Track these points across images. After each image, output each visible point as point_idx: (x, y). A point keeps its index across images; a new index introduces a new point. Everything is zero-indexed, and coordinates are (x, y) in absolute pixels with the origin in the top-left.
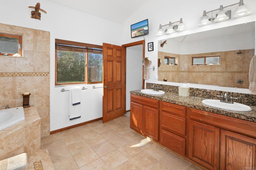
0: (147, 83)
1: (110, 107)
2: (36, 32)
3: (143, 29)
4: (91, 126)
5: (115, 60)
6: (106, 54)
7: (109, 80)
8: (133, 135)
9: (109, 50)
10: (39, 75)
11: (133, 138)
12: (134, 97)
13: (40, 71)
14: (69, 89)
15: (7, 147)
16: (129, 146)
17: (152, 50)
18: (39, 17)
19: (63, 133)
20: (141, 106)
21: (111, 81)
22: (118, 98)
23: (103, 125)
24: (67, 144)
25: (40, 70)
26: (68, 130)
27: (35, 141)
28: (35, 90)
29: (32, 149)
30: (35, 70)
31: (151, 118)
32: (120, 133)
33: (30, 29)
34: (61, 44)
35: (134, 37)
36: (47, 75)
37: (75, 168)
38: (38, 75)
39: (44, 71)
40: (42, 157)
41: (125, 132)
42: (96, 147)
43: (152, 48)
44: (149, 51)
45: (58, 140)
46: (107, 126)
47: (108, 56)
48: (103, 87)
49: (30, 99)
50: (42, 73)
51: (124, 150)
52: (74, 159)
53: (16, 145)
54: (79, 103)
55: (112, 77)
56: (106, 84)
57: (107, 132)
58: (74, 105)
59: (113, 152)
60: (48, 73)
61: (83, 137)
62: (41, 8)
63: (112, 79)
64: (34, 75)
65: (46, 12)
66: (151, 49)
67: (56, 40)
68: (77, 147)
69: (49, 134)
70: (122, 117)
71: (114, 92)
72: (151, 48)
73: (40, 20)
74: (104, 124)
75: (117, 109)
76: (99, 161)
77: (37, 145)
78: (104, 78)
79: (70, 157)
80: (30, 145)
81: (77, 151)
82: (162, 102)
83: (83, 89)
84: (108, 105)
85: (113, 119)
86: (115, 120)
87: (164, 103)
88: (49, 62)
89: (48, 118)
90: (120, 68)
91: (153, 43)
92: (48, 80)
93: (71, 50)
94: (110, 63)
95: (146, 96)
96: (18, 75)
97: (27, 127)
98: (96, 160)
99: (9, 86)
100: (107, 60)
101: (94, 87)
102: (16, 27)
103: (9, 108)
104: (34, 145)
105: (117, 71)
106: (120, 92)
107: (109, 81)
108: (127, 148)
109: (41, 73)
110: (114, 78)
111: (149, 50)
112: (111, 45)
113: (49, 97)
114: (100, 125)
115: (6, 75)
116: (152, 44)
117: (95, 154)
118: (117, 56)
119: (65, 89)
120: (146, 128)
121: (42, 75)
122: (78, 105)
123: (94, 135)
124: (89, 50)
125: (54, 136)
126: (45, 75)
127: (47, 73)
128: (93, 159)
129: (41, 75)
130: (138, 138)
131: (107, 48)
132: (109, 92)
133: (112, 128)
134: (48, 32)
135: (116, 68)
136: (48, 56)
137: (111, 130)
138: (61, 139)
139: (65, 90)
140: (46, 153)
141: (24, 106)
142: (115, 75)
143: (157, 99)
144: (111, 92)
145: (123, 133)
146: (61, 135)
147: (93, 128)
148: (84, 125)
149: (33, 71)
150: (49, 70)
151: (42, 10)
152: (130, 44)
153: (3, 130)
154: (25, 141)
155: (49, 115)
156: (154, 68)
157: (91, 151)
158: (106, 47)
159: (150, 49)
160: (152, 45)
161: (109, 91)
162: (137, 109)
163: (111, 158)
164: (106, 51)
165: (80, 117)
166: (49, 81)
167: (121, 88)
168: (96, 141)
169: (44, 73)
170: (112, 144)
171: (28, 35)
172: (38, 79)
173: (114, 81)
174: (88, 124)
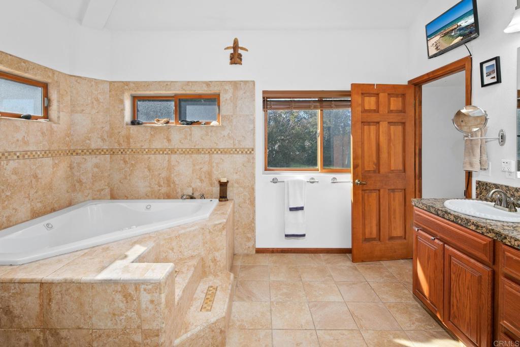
0: (478, 183)
1: (372, 229)
2: (235, 84)
3: (456, 26)
4: (325, 260)
5: (386, 121)
6: (360, 109)
7: (370, 166)
8: (419, 316)
9: (367, 99)
10: (240, 152)
11: (413, 324)
12: (421, 216)
13: (241, 147)
14: (285, 180)
15: (179, 250)
16: (394, 338)
17: (495, 80)
18: (239, 60)
19: (275, 257)
20: (438, 244)
21: (373, 169)
22: (395, 211)
23: (352, 266)
24: (272, 278)
25: (241, 145)
26: (284, 254)
27: (217, 254)
28: (235, 177)
29: (211, 264)
30: (234, 145)
31: (468, 289)
32: (383, 298)
33: (229, 81)
34: (272, 98)
35: (435, 56)
36: (250, 152)
37: (265, 325)
38: (238, 152)
39: (247, 147)
40: (221, 282)
41: (399, 300)
42: (316, 306)
43: (495, 75)
44: (483, 85)
45: (263, 265)
46: (359, 270)
47: (364, 111)
48: (352, 181)
49: (228, 188)
50: (244, 149)
51: (376, 340)
52: (271, 310)
53: (190, 252)
54: (302, 208)
55: (375, 161)
56: (360, 176)
57: (354, 284)
58: (291, 209)
59: (346, 333)
60: (253, 150)
61: (302, 276)
62: (240, 45)
63: (378, 164)
64: (234, 153)
65: (247, 50)
66: (492, 78)
67: (264, 92)
68: (285, 291)
69: (255, 252)
70: (406, 260)
71: (381, 196)
72: (492, 76)
73: (241, 64)
74: (355, 264)
75: (391, 238)
76: (311, 335)
77: (219, 261)
78: (353, 163)
79: (266, 302)
80: (210, 258)
81: (281, 297)
82: (504, 246)
83: (311, 182)
84: (364, 225)
85: (380, 258)
86: (385, 264)
87: (509, 252)
88: (253, 131)
89: (253, 225)
90: (401, 139)
91: (497, 59)
92: (252, 161)
93: (289, 108)
94: (369, 129)
95: (452, 218)
96: (215, 152)
97: (205, 229)
98: (306, 331)
99: (206, 168)
100: (362, 122)
101: (334, 181)
102: (213, 83)
103: (205, 198)
104: (215, 260)
105: (393, 147)
106: (402, 199)
107: (367, 169)
108: (386, 341)
109: (242, 150)
110: (381, 163)
111: (485, 83)
112: (374, 85)
113: (253, 189)
114: (345, 263)
115: (203, 152)
116: (494, 62)
117: (309, 317)
118: (391, 109)
119: (278, 178)
120: (452, 312)
121: (244, 152)
122: (300, 212)
123: (323, 279)
124: (324, 104)
125: (261, 256)
126: (248, 152)
127: (251, 150)
128: (302, 325)
129: (242, 152)
130: (431, 331)
131: (362, 94)
132: (368, 196)
133: (368, 280)
134: (251, 81)
135: (390, 140)
136: (253, 122)
137: (363, 283)
138: (268, 266)
139: (279, 180)
140: (229, 278)
141: (221, 199)
142: (384, 155)
143: (489, 235)
144: (374, 195)
145: (392, 300)
146: (270, 259)
147: (327, 265)
148: (313, 254)
149: (232, 147)
150: (254, 146)
151: (242, 48)
152: (428, 74)
153: (179, 226)
154: (203, 250)
155: (254, 219)
156: (503, 138)
157: (305, 309)
158: (360, 92)
159: (487, 80)
160: (494, 64)
161: (367, 191)
162: (428, 250)
163: (338, 342)
164: (360, 102)
165: (304, 235)
166: (254, 163)
167: (405, 190)
168: (322, 293)
169: (246, 150)
170: (352, 314)
171: (226, 91)
172: (240, 159)
173: (383, 170)
174: (321, 255)
